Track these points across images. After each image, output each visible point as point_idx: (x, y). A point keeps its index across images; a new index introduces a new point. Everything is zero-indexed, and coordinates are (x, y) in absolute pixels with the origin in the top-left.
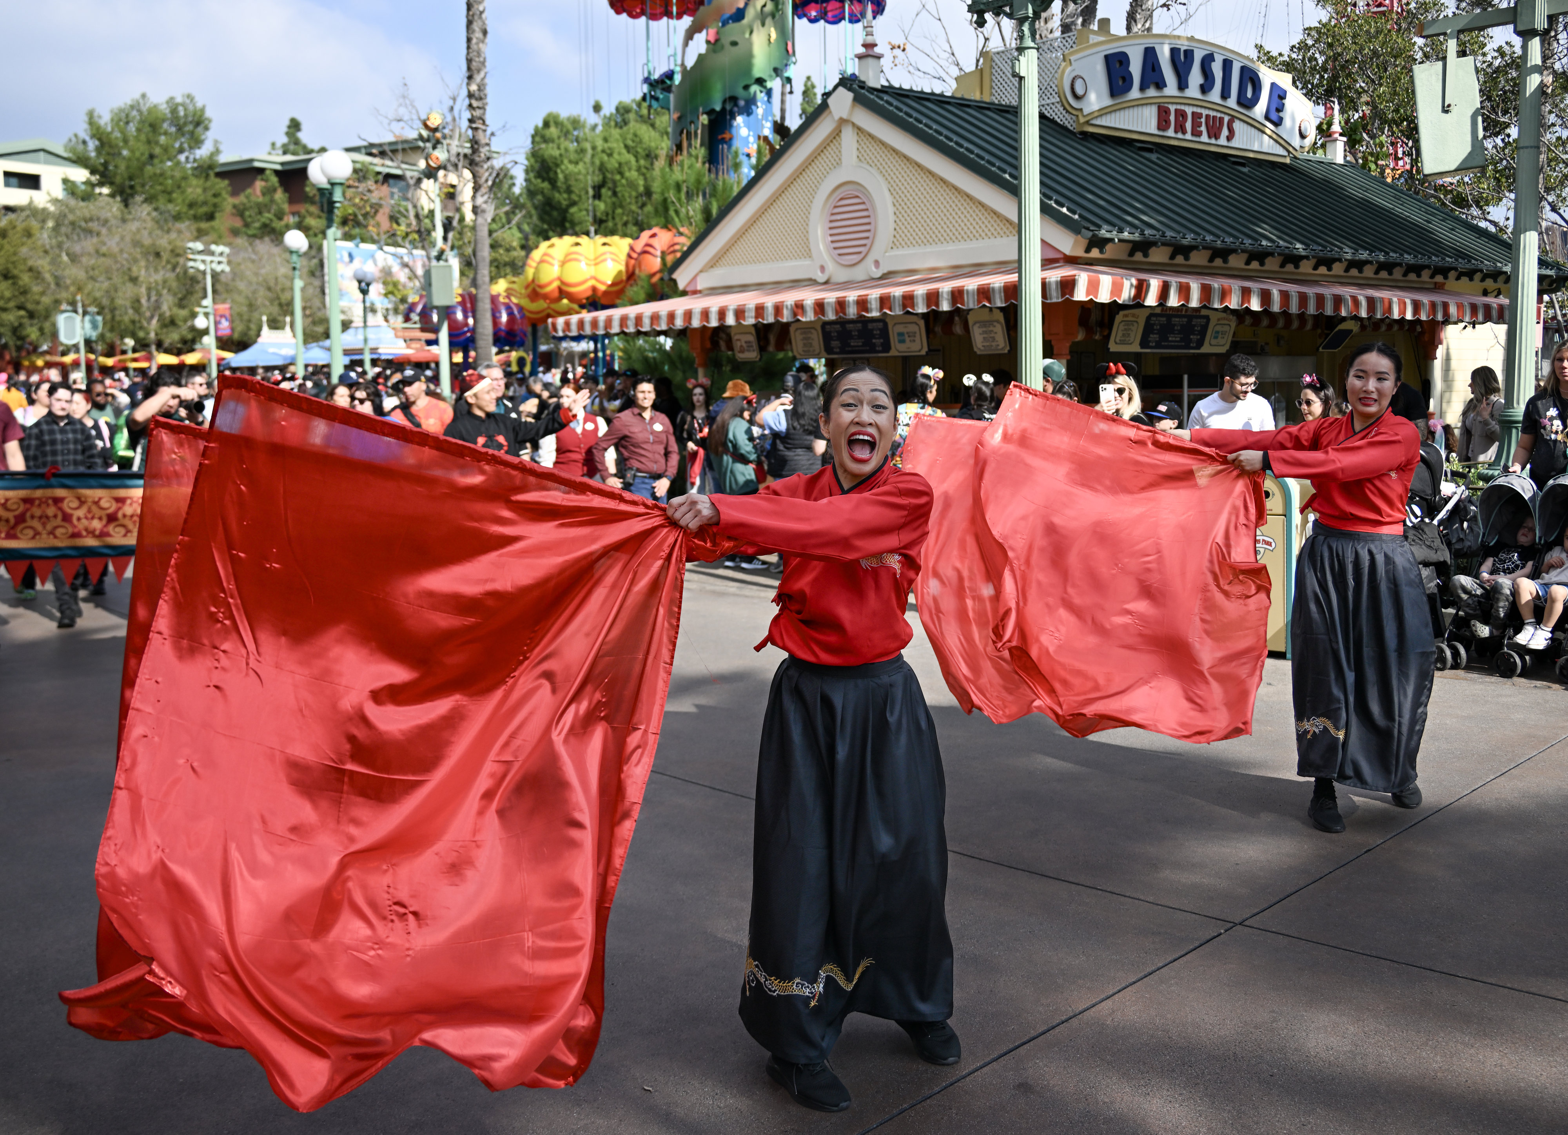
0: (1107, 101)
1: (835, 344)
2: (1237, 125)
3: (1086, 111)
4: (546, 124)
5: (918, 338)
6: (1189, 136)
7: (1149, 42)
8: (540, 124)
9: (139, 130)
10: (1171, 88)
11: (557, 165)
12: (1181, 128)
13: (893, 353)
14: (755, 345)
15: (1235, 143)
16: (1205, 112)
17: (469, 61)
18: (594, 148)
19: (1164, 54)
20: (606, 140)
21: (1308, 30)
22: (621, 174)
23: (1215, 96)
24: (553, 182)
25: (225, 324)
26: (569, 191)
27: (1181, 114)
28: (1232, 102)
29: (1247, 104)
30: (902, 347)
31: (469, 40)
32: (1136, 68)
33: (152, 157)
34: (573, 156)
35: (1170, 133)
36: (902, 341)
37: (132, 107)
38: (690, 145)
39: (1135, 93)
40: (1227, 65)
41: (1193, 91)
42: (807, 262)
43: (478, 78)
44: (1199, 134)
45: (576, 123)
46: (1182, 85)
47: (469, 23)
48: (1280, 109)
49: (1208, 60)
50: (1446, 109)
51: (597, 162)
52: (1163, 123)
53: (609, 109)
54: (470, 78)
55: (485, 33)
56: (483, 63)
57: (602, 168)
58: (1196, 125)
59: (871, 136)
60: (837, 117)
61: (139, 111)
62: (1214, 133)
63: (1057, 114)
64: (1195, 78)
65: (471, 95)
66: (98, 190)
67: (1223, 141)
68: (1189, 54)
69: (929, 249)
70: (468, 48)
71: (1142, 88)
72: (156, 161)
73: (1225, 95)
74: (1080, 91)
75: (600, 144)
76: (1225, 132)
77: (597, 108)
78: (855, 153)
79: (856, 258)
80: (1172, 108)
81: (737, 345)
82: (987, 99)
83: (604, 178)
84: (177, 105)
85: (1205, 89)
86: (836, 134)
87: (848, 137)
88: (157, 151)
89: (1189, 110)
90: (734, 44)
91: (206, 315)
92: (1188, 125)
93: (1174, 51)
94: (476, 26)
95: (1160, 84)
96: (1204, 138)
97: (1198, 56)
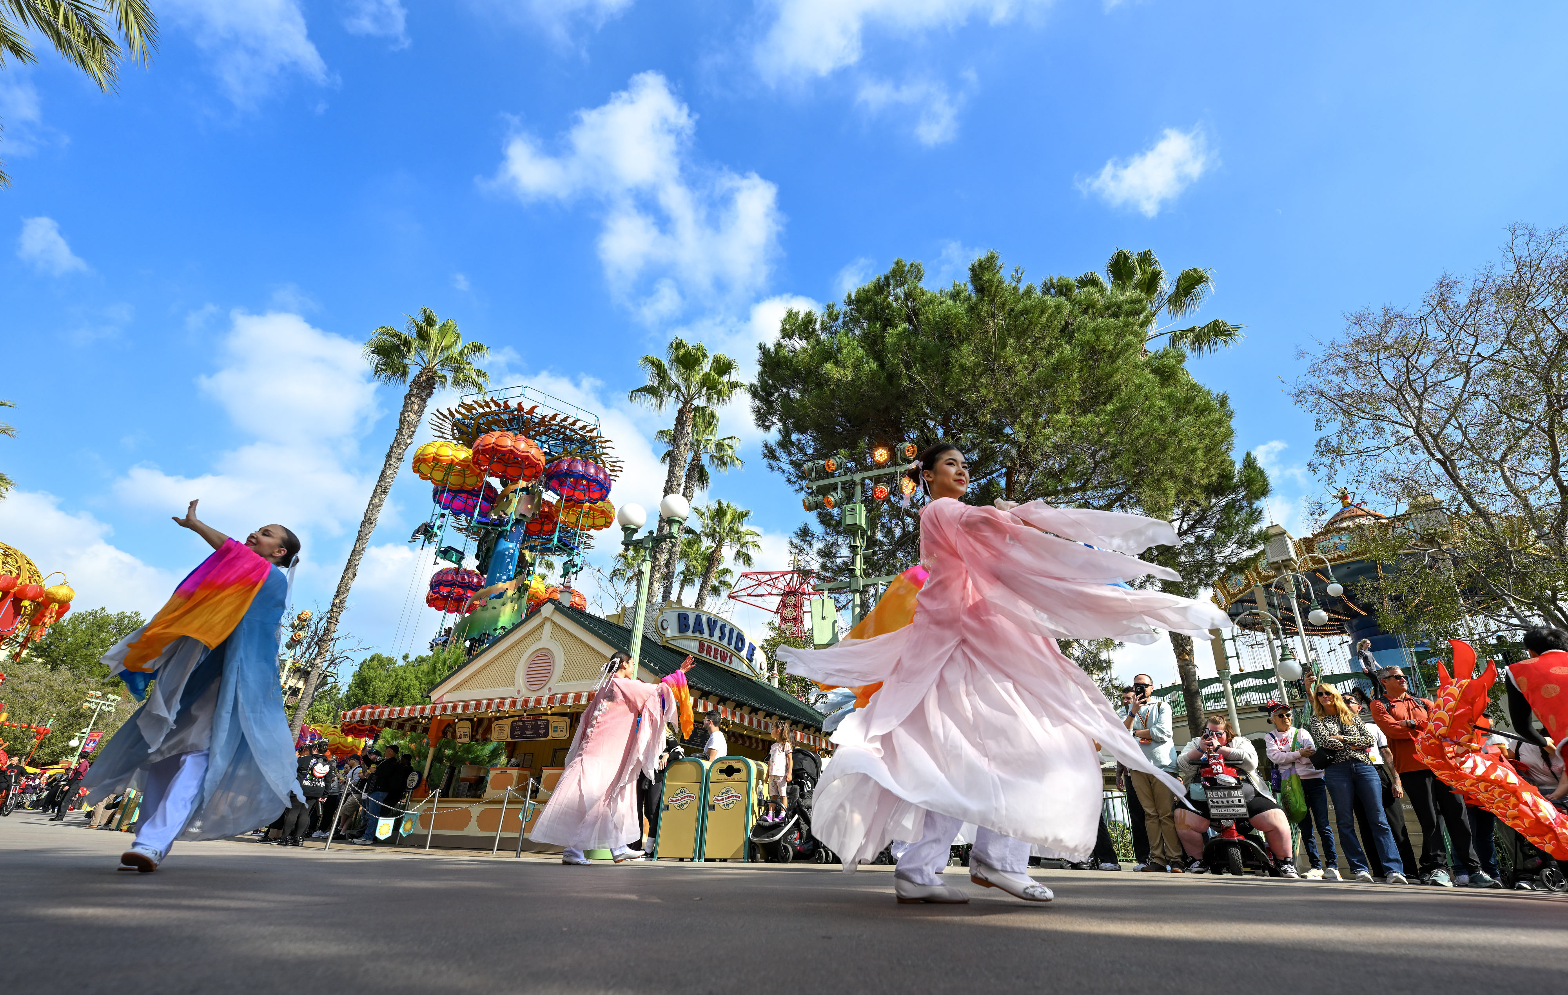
0: (677, 634)
1: (517, 733)
2: (733, 658)
3: (667, 636)
4: (372, 659)
5: (564, 730)
6: (712, 658)
7: (699, 613)
8: (369, 659)
9: (88, 628)
10: (706, 635)
11: (371, 681)
12: (709, 653)
13: (549, 738)
14: (469, 734)
15: (731, 666)
16: (720, 649)
17: (339, 587)
18: (397, 676)
19: (704, 619)
20: (405, 672)
21: (765, 640)
22: (408, 690)
23: (725, 642)
24: (365, 691)
25: (92, 745)
26: (374, 696)
27: (709, 647)
28: (732, 647)
29: (740, 650)
30: (555, 735)
31: (343, 577)
32: (691, 622)
33: (89, 644)
34: (383, 678)
35: (704, 654)
36: (555, 731)
37: (90, 614)
38: (457, 641)
39: (690, 633)
40: (731, 630)
41: (716, 638)
42: (512, 688)
43: (341, 597)
44: (717, 658)
45: (390, 661)
46: (711, 635)
47: (347, 569)
48: (752, 655)
49: (723, 627)
50: (823, 618)
51: (396, 683)
52: (701, 649)
53: (412, 658)
54: (337, 596)
55: (354, 575)
56: (348, 591)
57: (398, 687)
58: (716, 654)
59: (559, 626)
60: (544, 616)
61: (95, 618)
62: (723, 659)
63: (653, 637)
64: (717, 633)
65: (334, 605)
66: (35, 659)
67: (727, 663)
68: (715, 622)
69: (579, 682)
70: (342, 581)
71: (693, 632)
72: (91, 647)
73: (729, 643)
74: (665, 627)
75: (401, 673)
76: (728, 660)
77: (405, 657)
78: (550, 634)
79: (539, 686)
80: (706, 644)
81: (458, 734)
82: (621, 624)
83: (398, 691)
84: (125, 617)
85: (721, 639)
86: (542, 625)
87: (548, 626)
88: (96, 641)
89: (713, 647)
90: (494, 608)
91: (81, 739)
92: (712, 653)
93: (709, 619)
94: (350, 571)
95: (702, 632)
96: (719, 660)
97: (719, 624)
